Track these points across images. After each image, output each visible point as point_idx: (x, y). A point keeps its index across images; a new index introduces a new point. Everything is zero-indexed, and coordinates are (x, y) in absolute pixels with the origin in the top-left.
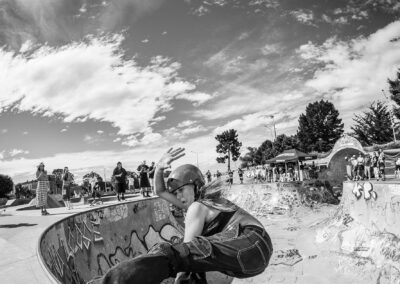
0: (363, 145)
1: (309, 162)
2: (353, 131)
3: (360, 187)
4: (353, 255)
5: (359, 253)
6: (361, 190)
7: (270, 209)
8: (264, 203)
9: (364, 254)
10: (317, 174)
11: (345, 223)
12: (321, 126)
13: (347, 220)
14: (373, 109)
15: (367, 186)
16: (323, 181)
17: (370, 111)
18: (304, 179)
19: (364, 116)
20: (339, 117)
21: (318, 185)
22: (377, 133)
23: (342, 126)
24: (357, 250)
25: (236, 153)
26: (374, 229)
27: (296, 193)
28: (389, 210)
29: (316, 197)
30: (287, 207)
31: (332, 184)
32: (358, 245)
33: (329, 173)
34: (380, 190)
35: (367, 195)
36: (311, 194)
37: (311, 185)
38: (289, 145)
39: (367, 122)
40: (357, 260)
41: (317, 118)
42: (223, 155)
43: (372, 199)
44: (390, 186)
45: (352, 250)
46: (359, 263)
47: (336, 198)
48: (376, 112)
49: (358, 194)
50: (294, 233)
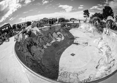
4: (99, 49)
5: (101, 49)
6: (106, 31)
7: (89, 31)
8: (88, 29)
9: (102, 50)
11: (101, 39)
13: (102, 39)
15: (108, 31)
24: (101, 48)
25: (88, 16)
26: (106, 44)
27: (96, 28)
28: (111, 40)
30: (93, 31)
32: (101, 47)
35: (107, 33)
36: (100, 29)
37: (100, 27)
40: (99, 51)
42: (85, 16)
43: (108, 35)
44: (113, 33)
45: (100, 48)
46: (99, 52)
50: (91, 38)
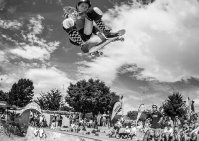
0: (41, 109)
1: (12, 111)
2: (37, 100)
3: (37, 131)
10: (14, 118)
12: (22, 92)
14: (53, 92)
15: (41, 131)
16: (16, 123)
17: (51, 92)
18: (7, 120)
19: (47, 94)
20: (33, 91)
21: (14, 125)
22: (51, 104)
23: (33, 96)
27: (2, 127)
29: (12, 131)
31: (20, 125)
33: (20, 119)
34: (48, 134)
35: (41, 135)
36: (10, 129)
37: (10, 124)
38: (4, 98)
39: (47, 98)
41: (22, 87)
43: (44, 138)
44: (54, 133)
47: (22, 133)
48: (54, 94)
49: (36, 134)
